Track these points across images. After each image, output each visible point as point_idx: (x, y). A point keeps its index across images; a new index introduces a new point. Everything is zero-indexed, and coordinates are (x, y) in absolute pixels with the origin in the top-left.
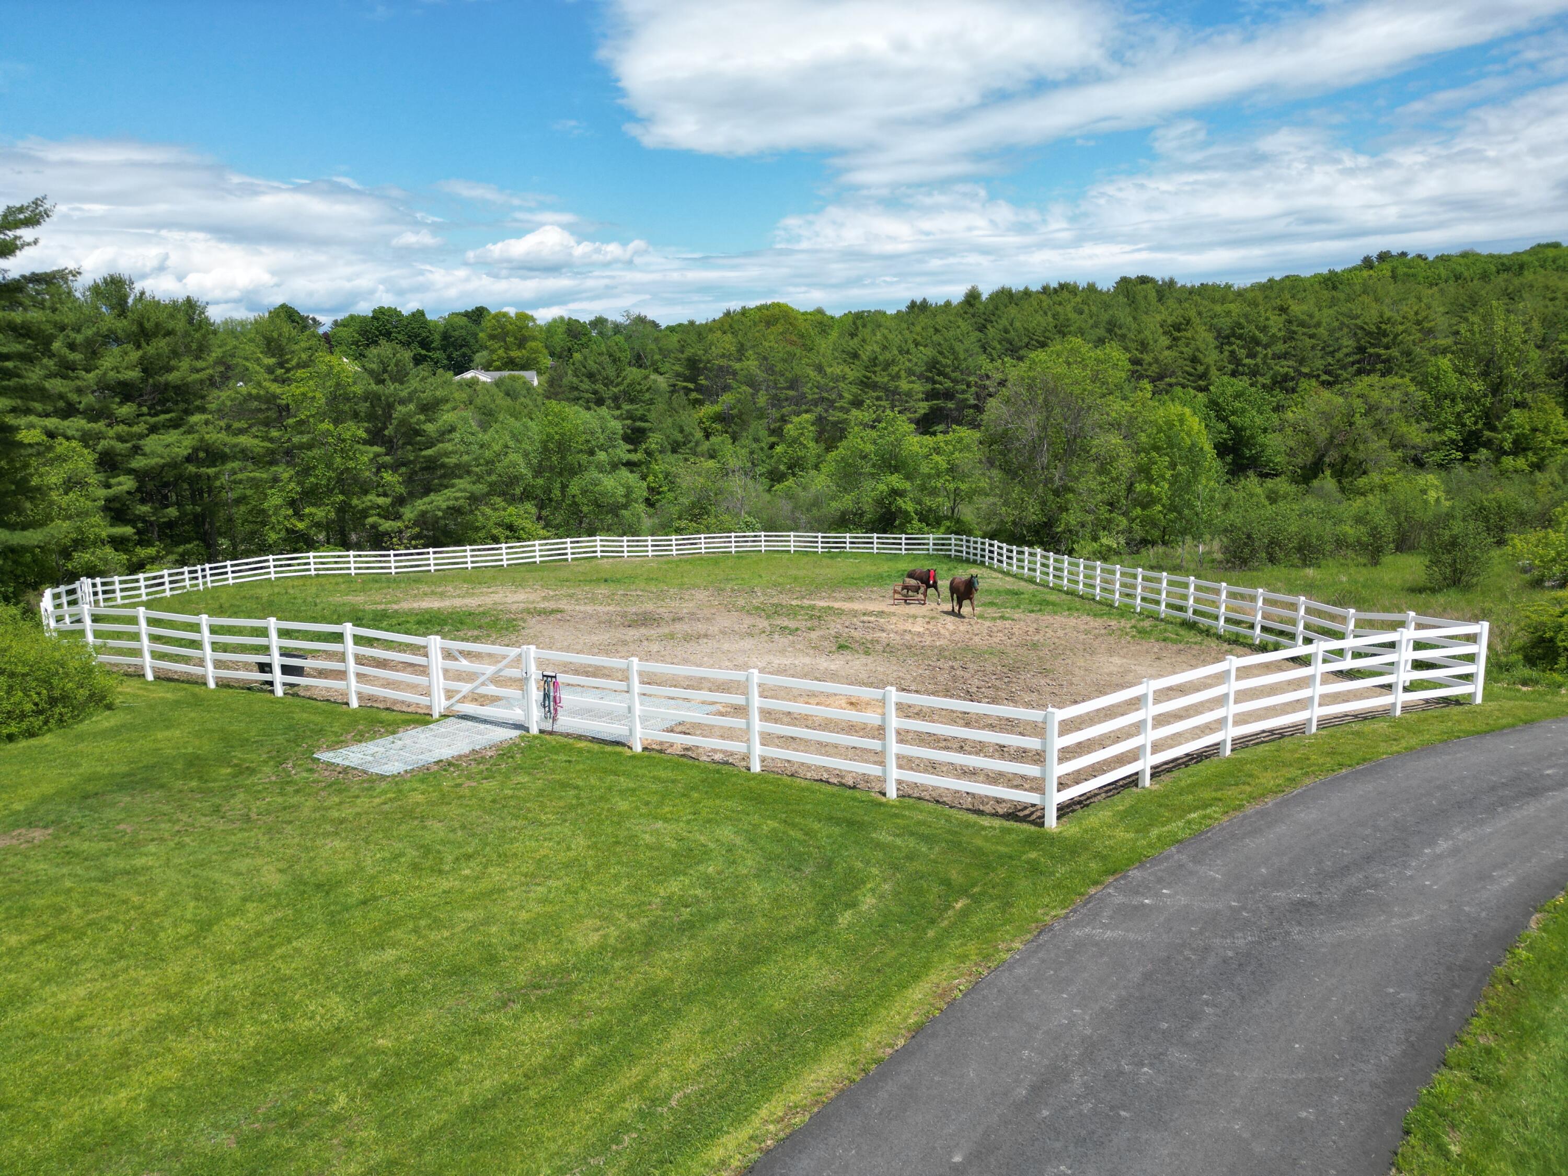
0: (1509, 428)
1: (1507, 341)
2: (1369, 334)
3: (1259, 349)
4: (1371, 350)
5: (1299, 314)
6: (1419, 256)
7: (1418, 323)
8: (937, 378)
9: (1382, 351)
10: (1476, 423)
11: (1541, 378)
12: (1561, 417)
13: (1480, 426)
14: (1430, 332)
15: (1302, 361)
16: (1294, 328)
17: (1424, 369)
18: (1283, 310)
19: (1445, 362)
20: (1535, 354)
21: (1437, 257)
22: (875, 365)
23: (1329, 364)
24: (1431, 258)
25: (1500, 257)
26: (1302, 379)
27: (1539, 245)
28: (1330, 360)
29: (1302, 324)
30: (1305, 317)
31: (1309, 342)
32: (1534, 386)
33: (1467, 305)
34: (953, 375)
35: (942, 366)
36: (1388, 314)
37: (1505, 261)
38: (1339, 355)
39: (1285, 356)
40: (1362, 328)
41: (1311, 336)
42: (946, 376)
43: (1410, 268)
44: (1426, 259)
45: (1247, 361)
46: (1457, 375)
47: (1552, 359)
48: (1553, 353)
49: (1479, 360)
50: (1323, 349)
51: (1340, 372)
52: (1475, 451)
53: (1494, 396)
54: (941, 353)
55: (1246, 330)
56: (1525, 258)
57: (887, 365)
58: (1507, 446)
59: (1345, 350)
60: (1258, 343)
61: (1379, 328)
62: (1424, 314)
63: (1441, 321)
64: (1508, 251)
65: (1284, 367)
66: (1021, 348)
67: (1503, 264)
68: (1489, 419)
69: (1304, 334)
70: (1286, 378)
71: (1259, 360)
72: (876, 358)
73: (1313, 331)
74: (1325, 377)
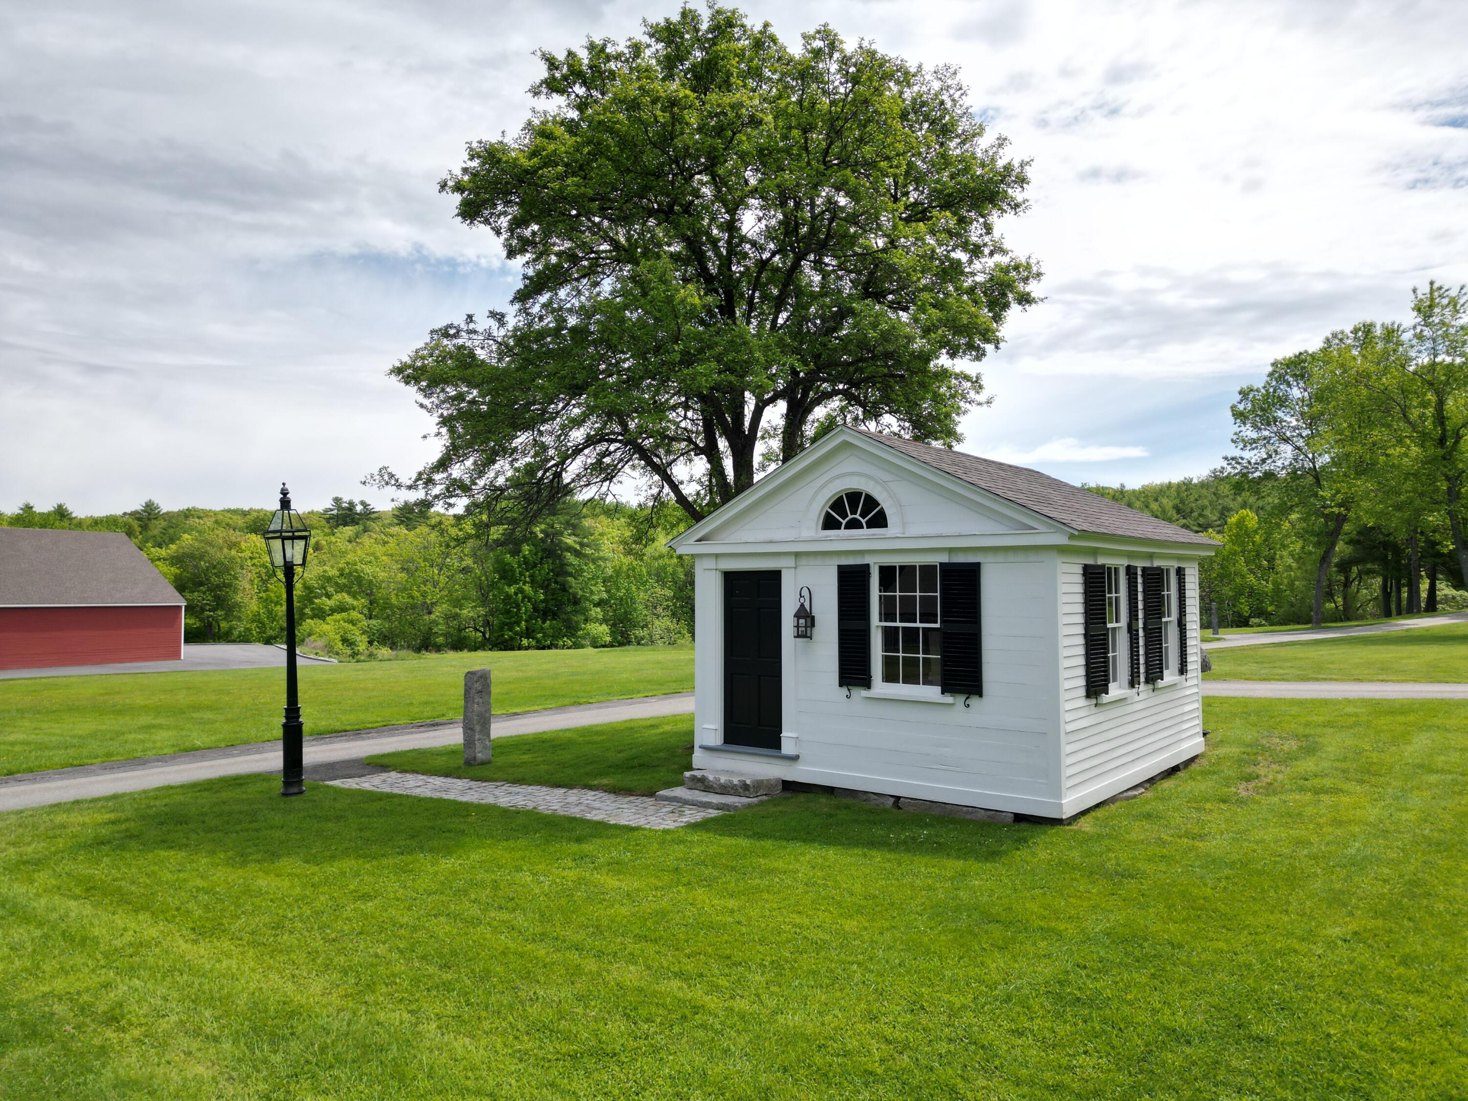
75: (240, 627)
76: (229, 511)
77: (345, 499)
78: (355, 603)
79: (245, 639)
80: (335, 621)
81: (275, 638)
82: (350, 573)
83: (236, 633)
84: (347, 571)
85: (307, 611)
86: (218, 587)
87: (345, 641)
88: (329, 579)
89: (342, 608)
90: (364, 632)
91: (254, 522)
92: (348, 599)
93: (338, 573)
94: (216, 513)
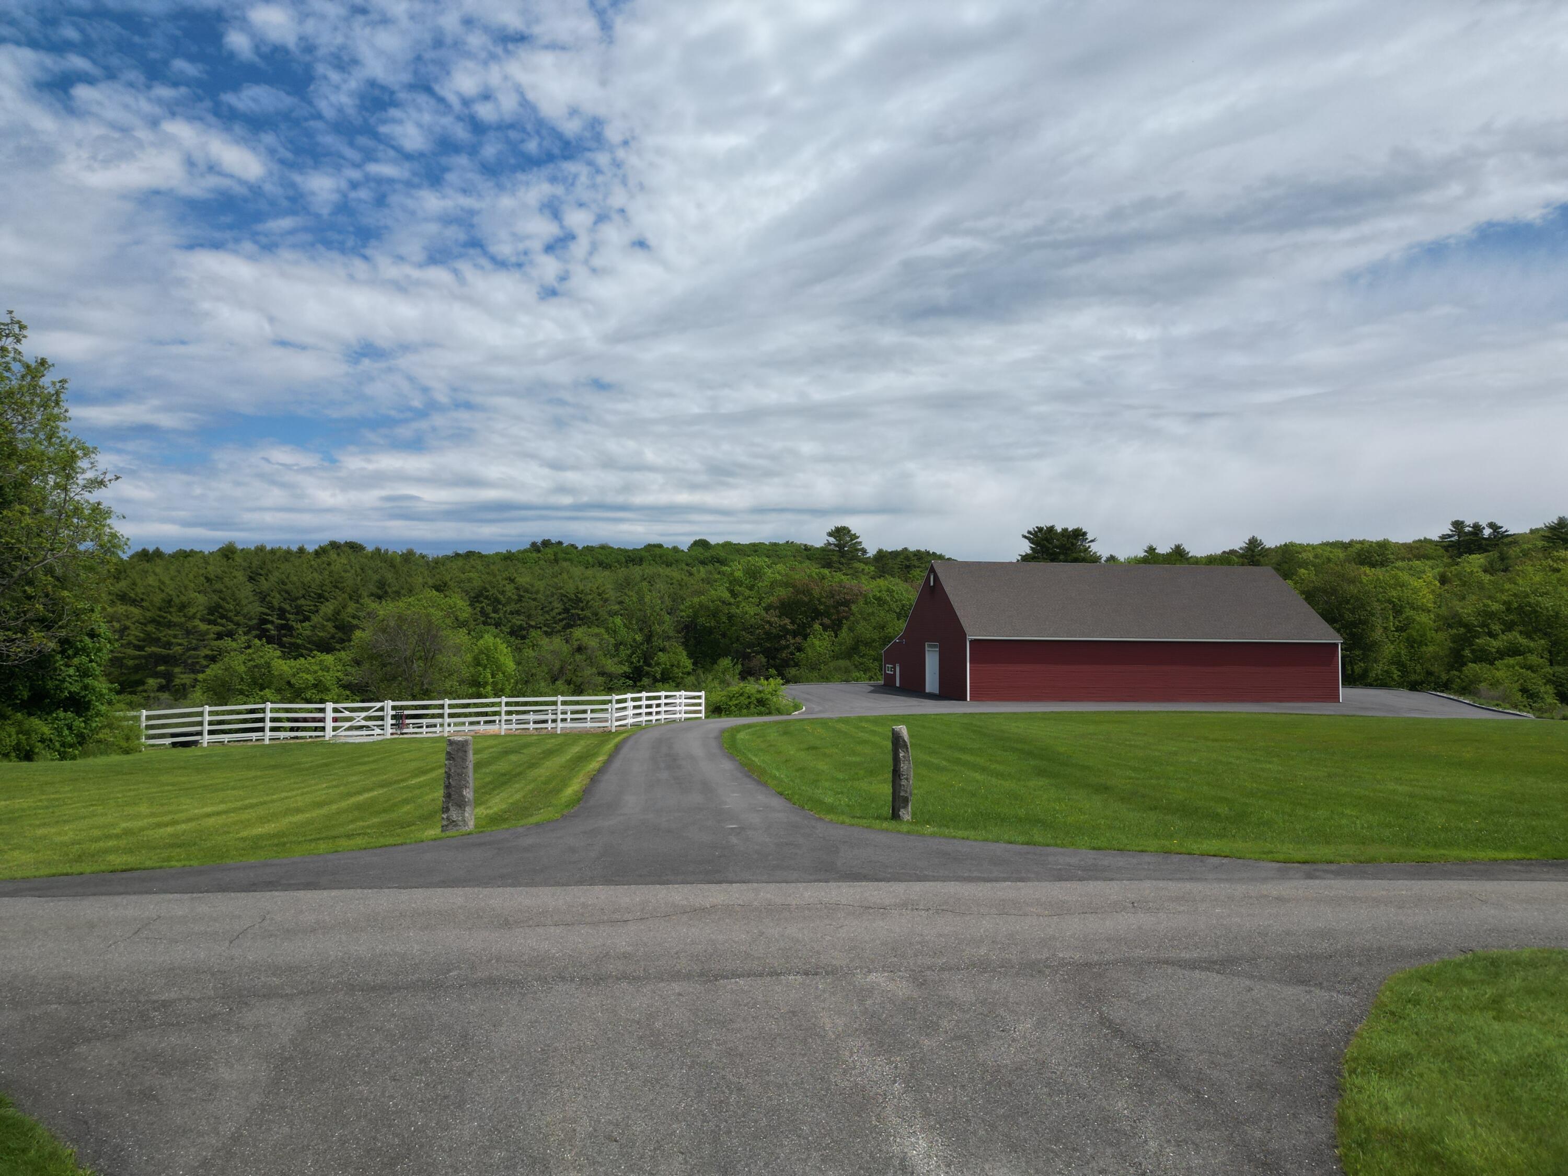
0: (658, 664)
1: (652, 608)
2: (570, 600)
3: (500, 607)
4: (573, 611)
5: (524, 584)
6: (572, 545)
7: (599, 594)
8: (219, 620)
9: (580, 612)
10: (639, 662)
11: (671, 633)
12: (685, 657)
13: (641, 663)
14: (606, 600)
15: (529, 617)
16: (522, 593)
17: (606, 625)
18: (512, 580)
19: (618, 620)
20: (667, 617)
21: (584, 547)
22: (170, 606)
23: (547, 620)
24: (580, 548)
25: (626, 551)
26: (531, 630)
27: (649, 545)
28: (547, 617)
29: (527, 591)
30: (528, 586)
31: (533, 603)
32: (669, 638)
33: (624, 584)
34: (236, 619)
35: (226, 611)
36: (581, 587)
37: (631, 554)
38: (553, 613)
39: (518, 613)
40: (565, 596)
41: (534, 600)
42: (229, 620)
43: (568, 554)
44: (577, 548)
45: (493, 615)
46: (626, 629)
47: (677, 621)
48: (677, 617)
49: (638, 620)
50: (542, 609)
51: (554, 625)
52: (640, 680)
53: (648, 644)
54: (223, 599)
55: (491, 593)
56: (643, 553)
57: (182, 607)
58: (658, 676)
59: (556, 611)
60: (499, 602)
61: (577, 596)
62: (602, 589)
63: (611, 594)
64: (630, 547)
65: (518, 621)
66: (297, 598)
67: (629, 557)
68: (647, 658)
69: (529, 598)
70: (521, 628)
71: (501, 615)
72: (171, 600)
73: (534, 596)
74: (545, 629)
75: (1378, 669)
76: (1327, 544)
77: (1467, 523)
78: (1532, 644)
79: (1382, 683)
80: (1508, 666)
81: (1422, 683)
82: (1520, 607)
83: (1372, 674)
84: (1516, 605)
85: (1467, 652)
86: (1354, 624)
87: (1524, 690)
88: (1492, 615)
89: (1514, 651)
90: (1549, 681)
91: (1359, 555)
92: (1523, 641)
93: (1503, 608)
94: (1314, 547)
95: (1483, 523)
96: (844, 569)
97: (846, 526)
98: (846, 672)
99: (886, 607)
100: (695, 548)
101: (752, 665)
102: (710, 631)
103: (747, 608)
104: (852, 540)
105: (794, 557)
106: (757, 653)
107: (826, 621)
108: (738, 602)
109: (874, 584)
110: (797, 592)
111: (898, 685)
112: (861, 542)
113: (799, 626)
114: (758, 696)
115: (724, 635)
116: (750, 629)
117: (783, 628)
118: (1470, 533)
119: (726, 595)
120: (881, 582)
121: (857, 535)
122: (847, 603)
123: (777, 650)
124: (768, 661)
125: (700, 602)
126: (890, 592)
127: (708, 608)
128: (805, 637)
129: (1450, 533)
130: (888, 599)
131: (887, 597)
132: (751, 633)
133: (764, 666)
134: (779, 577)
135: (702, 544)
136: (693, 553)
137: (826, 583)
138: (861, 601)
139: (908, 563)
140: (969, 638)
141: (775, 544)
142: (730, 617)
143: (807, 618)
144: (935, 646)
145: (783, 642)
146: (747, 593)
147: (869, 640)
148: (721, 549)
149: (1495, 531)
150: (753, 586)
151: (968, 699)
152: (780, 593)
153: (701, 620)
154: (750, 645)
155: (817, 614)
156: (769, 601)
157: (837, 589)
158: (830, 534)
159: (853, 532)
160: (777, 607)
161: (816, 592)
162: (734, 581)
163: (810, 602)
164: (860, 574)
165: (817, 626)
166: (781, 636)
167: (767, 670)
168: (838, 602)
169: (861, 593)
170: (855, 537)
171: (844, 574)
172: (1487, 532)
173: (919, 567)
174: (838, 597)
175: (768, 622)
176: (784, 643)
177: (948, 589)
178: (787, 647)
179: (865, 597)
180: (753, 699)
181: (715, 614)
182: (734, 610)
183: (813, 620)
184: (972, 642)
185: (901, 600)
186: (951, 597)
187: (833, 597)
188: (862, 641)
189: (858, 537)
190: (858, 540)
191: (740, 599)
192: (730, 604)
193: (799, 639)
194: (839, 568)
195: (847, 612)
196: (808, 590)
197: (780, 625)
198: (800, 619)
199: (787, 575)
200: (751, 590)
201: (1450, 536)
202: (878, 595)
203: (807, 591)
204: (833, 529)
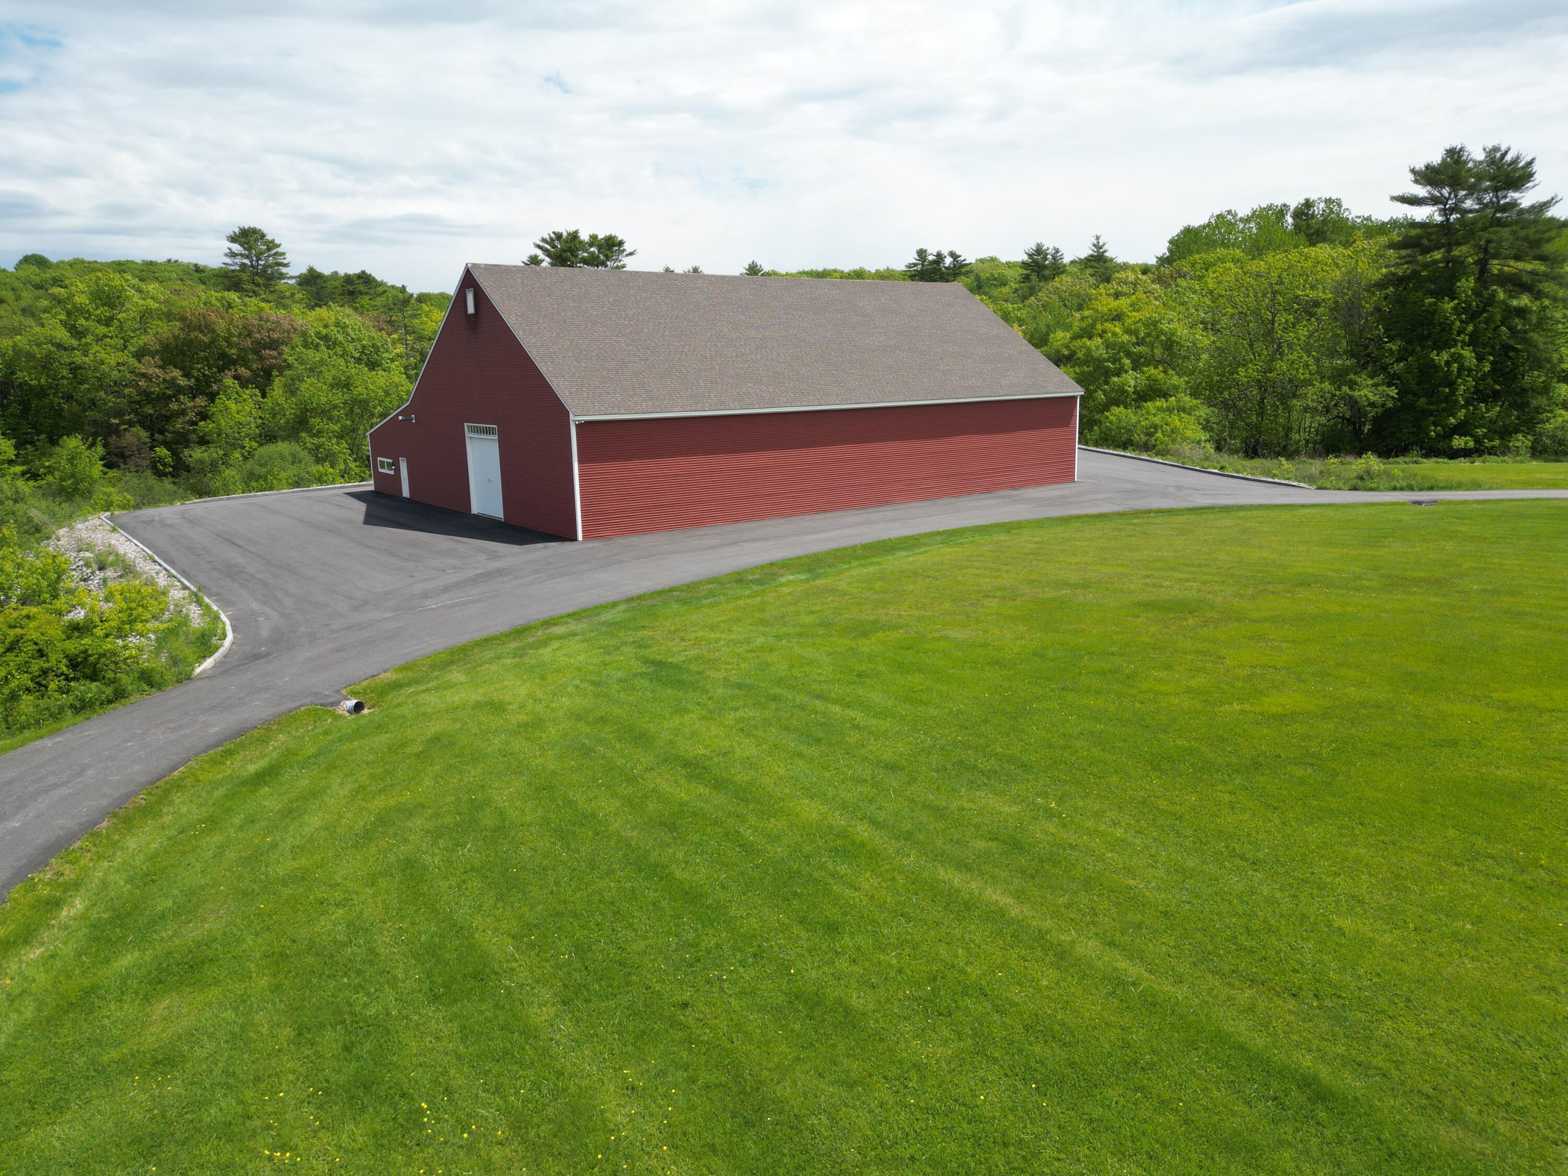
77: (930, 252)
95: (945, 252)
96: (262, 292)
97: (258, 227)
98: (293, 463)
99: (339, 350)
100: (25, 266)
101: (124, 443)
102: (42, 393)
103: (102, 355)
104: (269, 249)
105: (182, 280)
106: (131, 424)
107: (243, 371)
108: (87, 344)
109: (313, 315)
110: (189, 327)
111: (406, 493)
112: (284, 254)
113: (197, 379)
114: (73, 646)
115: (69, 398)
116: (116, 388)
117: (172, 382)
118: (934, 262)
119: (62, 335)
120: (322, 312)
121: (277, 242)
122: (274, 345)
123: (167, 418)
124: (152, 435)
125: (15, 346)
126: (342, 328)
127: (30, 356)
128: (212, 397)
129: (915, 262)
130: (340, 337)
131: (338, 336)
132: (117, 394)
133: (145, 444)
134: (154, 305)
135: (36, 261)
136: (21, 273)
137: (236, 314)
138: (297, 340)
139: (351, 288)
140: (575, 418)
141: (151, 263)
142: (75, 369)
143: (210, 368)
144: (487, 431)
145: (174, 406)
146: (102, 330)
147: (328, 407)
148: (68, 267)
149: (955, 260)
150: (112, 318)
151: (580, 536)
152: (160, 331)
153: (22, 376)
154: (119, 413)
155: (225, 362)
156: (141, 343)
157: (256, 322)
158: (233, 239)
159: (269, 237)
160: (157, 351)
161: (221, 326)
162: (74, 312)
163: (212, 342)
164: (289, 302)
165: (229, 381)
166: (169, 397)
167: (152, 448)
168: (259, 343)
169: (295, 330)
170: (272, 245)
171: (264, 300)
172: (948, 261)
173: (366, 294)
174: (258, 336)
175: (144, 375)
176: (176, 407)
177: (511, 320)
178: (183, 413)
179: (304, 334)
180: (53, 657)
181: (46, 364)
182: (79, 358)
183: (221, 370)
184: (581, 426)
185: (359, 340)
186: (520, 335)
187: (249, 335)
188: (313, 410)
189: (279, 246)
190: (280, 250)
191: (89, 339)
192: (73, 349)
193: (201, 401)
194: (254, 292)
195: (275, 358)
196: (207, 326)
197: (164, 380)
198: (199, 370)
199: (166, 302)
200: (108, 325)
201: (915, 265)
202: (324, 332)
203: (205, 327)
204: (237, 231)
